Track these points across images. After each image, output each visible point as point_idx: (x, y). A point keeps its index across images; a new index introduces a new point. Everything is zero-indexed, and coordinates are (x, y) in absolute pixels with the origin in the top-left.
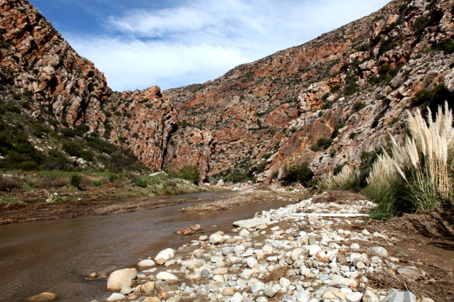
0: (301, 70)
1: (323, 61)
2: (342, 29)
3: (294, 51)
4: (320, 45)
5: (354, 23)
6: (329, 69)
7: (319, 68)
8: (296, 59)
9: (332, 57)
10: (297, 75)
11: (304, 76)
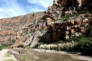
0: (9, 23)
1: (14, 22)
2: (18, 17)
3: (8, 19)
4: (13, 19)
5: (20, 16)
6: (15, 24)
7: (13, 23)
8: (8, 21)
9: (16, 22)
10: (8, 24)
11: (10, 24)
